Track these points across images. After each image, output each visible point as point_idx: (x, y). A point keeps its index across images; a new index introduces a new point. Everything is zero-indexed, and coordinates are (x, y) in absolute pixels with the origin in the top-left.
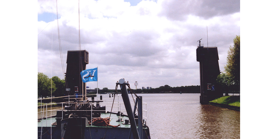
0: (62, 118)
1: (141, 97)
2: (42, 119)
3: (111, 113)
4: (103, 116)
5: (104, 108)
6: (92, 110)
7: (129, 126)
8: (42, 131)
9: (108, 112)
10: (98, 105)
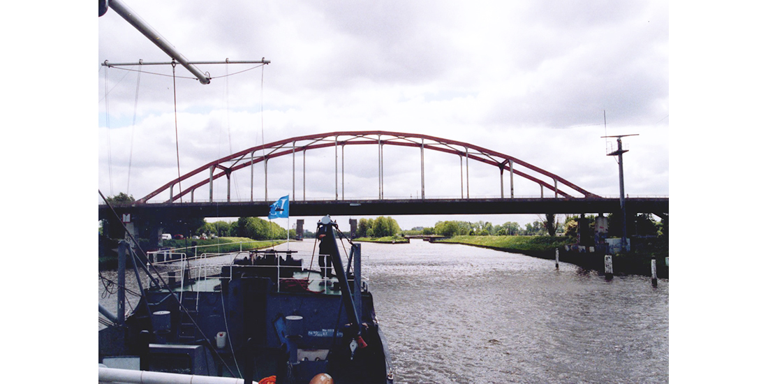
0: (231, 277)
1: (359, 245)
2: (198, 278)
3: (310, 271)
4: (298, 276)
5: (300, 262)
6: (279, 266)
7: (340, 293)
8: (197, 299)
9: (306, 270)
10: (289, 257)
